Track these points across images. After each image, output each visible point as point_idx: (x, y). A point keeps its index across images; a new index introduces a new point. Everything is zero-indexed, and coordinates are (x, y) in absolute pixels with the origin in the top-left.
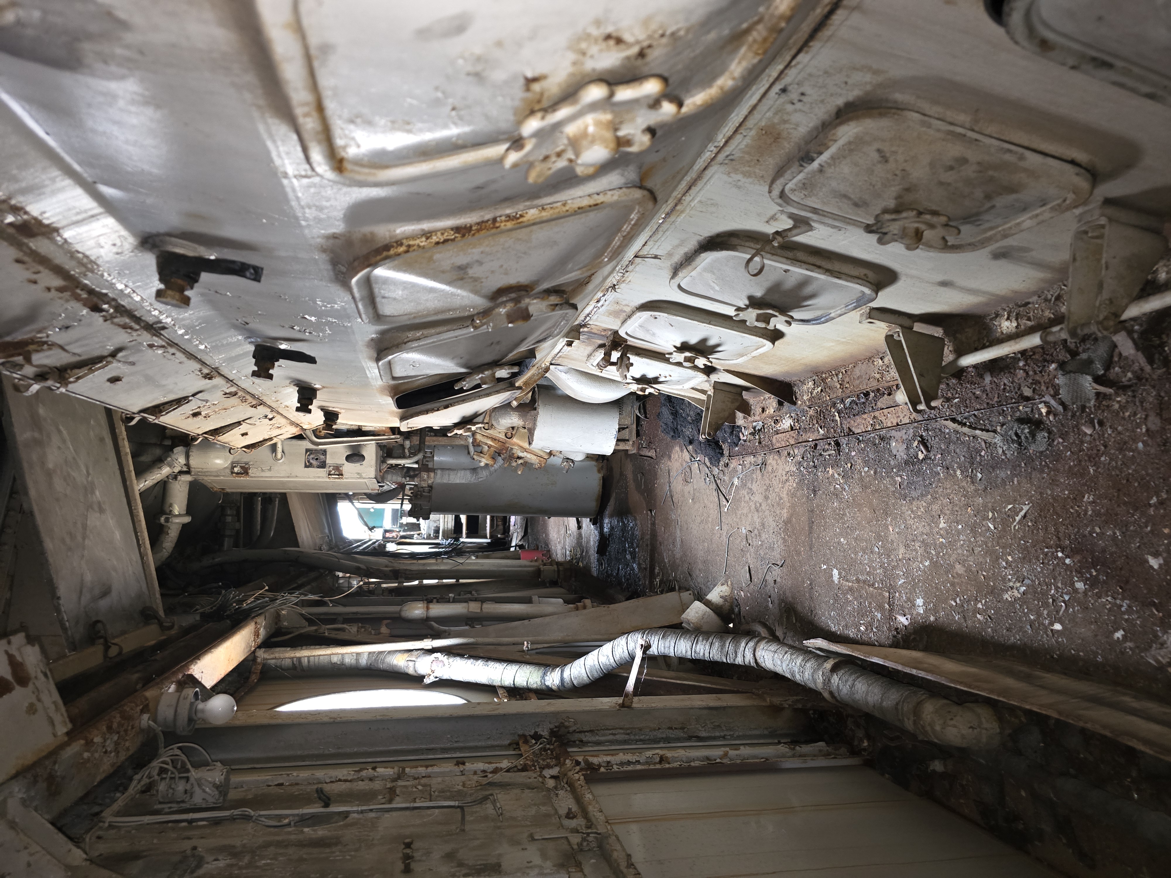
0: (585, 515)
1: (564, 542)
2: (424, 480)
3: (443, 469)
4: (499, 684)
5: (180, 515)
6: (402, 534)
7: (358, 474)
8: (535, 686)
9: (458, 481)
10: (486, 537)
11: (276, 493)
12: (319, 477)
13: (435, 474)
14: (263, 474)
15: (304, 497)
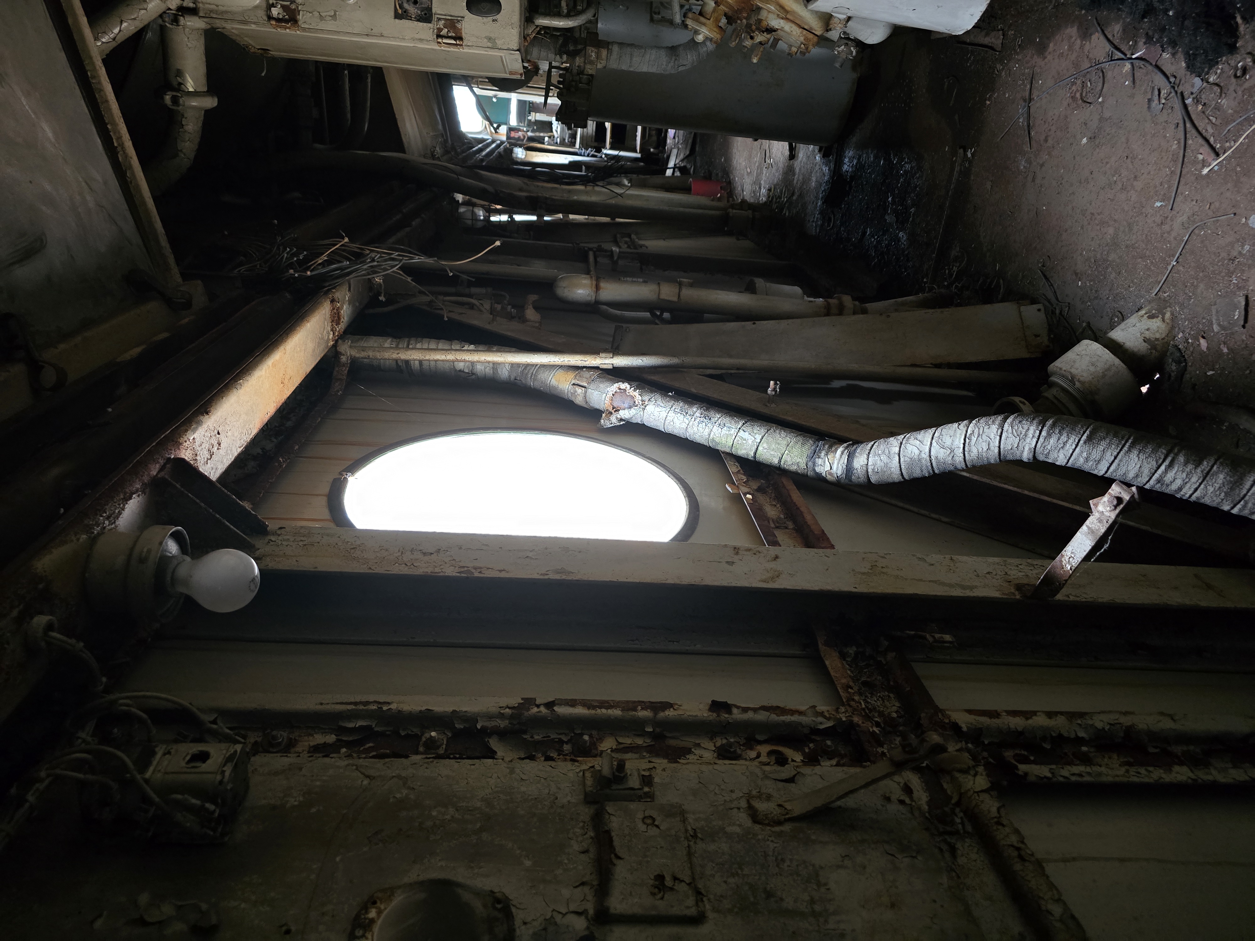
0: (807, 140)
1: (759, 175)
2: (591, 63)
3: (621, 44)
4: (728, 450)
5: (195, 94)
6: (530, 134)
7: (489, 39)
8: (794, 468)
9: (645, 69)
10: (636, 151)
11: (366, 67)
12: (421, 40)
13: (610, 51)
14: (322, 26)
15: (407, 75)
